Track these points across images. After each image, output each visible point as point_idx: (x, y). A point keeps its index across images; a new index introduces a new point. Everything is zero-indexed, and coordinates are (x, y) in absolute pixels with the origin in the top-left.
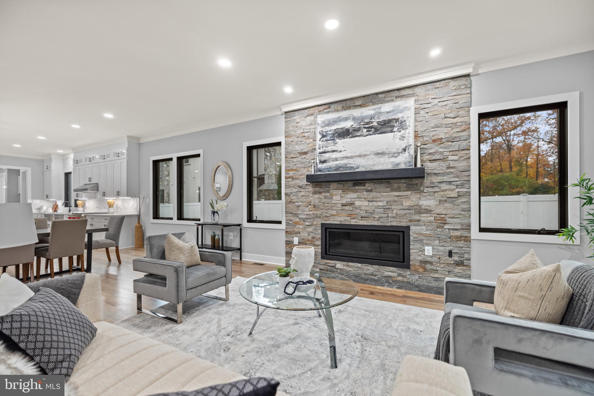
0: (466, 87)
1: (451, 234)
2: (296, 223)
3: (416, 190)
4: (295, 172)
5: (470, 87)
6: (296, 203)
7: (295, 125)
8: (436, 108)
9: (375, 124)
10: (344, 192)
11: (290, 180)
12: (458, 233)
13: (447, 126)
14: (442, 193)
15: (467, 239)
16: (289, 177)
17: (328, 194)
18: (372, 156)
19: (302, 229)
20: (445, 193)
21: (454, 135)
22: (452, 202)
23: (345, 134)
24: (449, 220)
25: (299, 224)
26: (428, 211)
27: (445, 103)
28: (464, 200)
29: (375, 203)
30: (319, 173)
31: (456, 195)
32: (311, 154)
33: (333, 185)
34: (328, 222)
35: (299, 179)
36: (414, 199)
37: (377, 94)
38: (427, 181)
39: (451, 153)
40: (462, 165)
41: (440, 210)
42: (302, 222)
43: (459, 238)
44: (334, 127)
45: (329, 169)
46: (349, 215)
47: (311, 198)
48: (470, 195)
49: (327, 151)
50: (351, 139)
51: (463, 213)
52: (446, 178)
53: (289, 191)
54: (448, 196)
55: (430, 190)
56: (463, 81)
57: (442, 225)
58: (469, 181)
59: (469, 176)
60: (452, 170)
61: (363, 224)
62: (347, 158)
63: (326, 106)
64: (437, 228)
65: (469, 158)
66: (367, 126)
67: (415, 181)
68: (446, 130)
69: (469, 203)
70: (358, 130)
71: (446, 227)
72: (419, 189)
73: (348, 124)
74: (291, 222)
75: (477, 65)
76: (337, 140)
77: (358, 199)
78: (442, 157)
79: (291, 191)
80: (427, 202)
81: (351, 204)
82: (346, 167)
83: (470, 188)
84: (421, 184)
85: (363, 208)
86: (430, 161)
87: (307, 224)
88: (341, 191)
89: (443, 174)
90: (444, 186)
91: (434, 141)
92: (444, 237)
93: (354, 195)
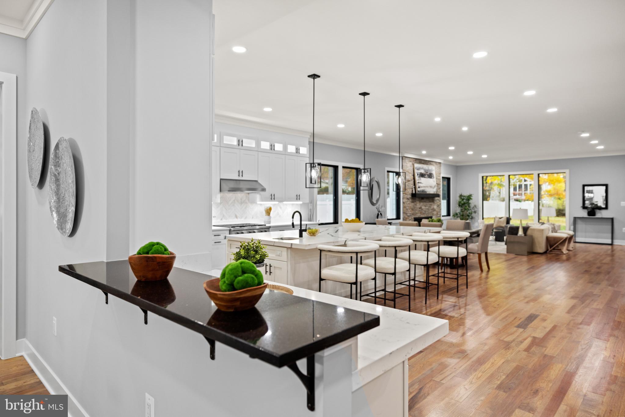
3: (433, 202)
4: (406, 190)
5: (442, 167)
6: (407, 208)
7: (406, 164)
11: (405, 194)
14: (437, 203)
17: (415, 203)
18: (429, 187)
27: (438, 171)
30: (418, 193)
32: (411, 182)
34: (415, 217)
35: (408, 195)
37: (427, 160)
38: (435, 199)
39: (438, 189)
42: (408, 218)
44: (420, 171)
46: (421, 213)
47: (411, 205)
49: (419, 182)
51: (440, 210)
52: (438, 198)
62: (424, 187)
65: (441, 191)
68: (439, 181)
70: (425, 175)
73: (422, 171)
76: (421, 178)
77: (423, 206)
79: (405, 201)
81: (421, 208)
83: (441, 200)
85: (424, 210)
87: (410, 218)
88: (419, 201)
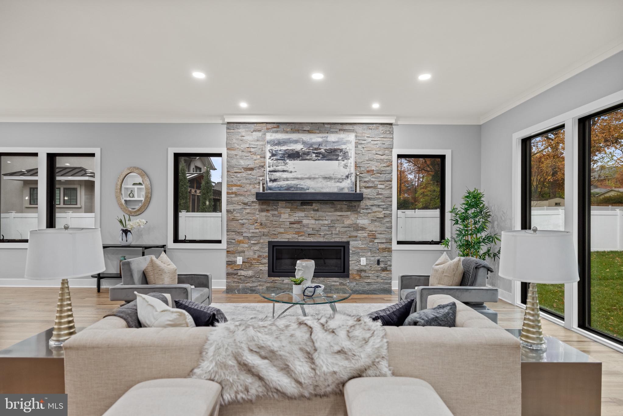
0: (390, 133)
1: (379, 247)
2: (240, 242)
3: (354, 211)
4: (239, 188)
5: (393, 134)
6: (240, 221)
7: (240, 138)
8: (369, 145)
9: (323, 151)
10: (293, 210)
11: (233, 195)
12: (383, 246)
13: (377, 161)
14: (373, 214)
15: (389, 250)
16: (232, 193)
17: (276, 213)
18: (320, 180)
19: (247, 247)
20: (376, 214)
21: (382, 169)
22: (380, 222)
23: (294, 155)
24: (378, 236)
25: (243, 243)
26: (363, 229)
27: (376, 142)
28: (388, 220)
29: (321, 222)
30: (269, 191)
31: (383, 216)
32: (258, 170)
33: (281, 204)
34: (275, 240)
35: (244, 196)
36: (353, 219)
37: (324, 123)
38: (363, 204)
39: (380, 183)
40: (386, 192)
41: (372, 228)
42: (247, 241)
43: (384, 250)
44: (284, 148)
45: (280, 188)
46: (297, 233)
47: (257, 216)
48: (391, 216)
49: (277, 170)
50: (301, 161)
51: (387, 230)
52: (376, 202)
53: (231, 207)
54: (378, 216)
55: (365, 211)
56: (388, 128)
57: (373, 240)
58: (391, 205)
59: (392, 201)
60: (380, 196)
61: (310, 241)
62: (298, 179)
63: (275, 125)
64: (370, 242)
65: (391, 188)
66: (316, 151)
67: (354, 204)
68: (377, 164)
69: (391, 222)
70: (308, 154)
71: (376, 241)
72: (357, 210)
73: (298, 147)
74: (233, 241)
75: (398, 118)
76: (288, 161)
77: (306, 218)
78: (373, 185)
79: (234, 208)
80: (363, 221)
81: (299, 222)
82: (297, 188)
83: (392, 211)
84: (359, 206)
85: (310, 226)
86: (365, 187)
87: (252, 242)
88: (289, 209)
89: (374, 199)
90: (375, 209)
91: (368, 172)
92: (374, 249)
93: (302, 214)
